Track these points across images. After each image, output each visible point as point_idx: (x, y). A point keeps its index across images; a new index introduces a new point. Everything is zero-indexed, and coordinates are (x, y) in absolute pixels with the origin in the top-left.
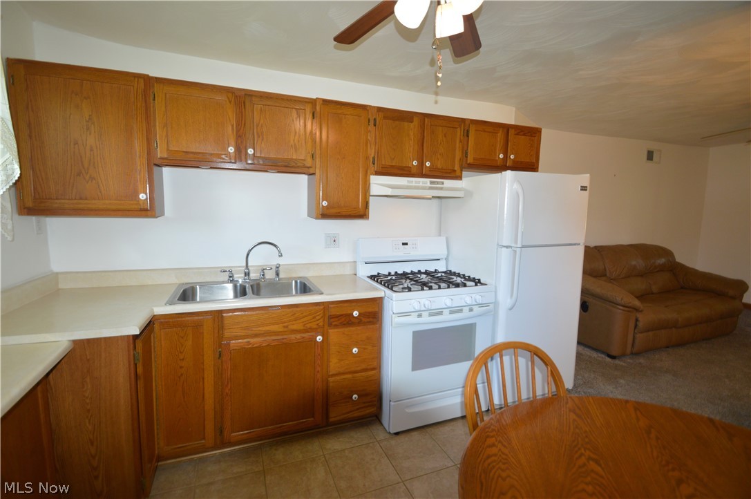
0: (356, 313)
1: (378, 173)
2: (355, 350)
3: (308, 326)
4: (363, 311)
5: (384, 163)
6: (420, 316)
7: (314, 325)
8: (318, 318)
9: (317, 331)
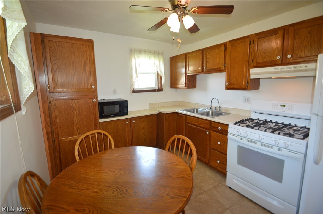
0: (220, 128)
1: (255, 67)
2: (219, 143)
3: (205, 127)
4: (223, 128)
5: (258, 61)
6: (242, 139)
7: (207, 127)
8: (208, 125)
9: (208, 130)
